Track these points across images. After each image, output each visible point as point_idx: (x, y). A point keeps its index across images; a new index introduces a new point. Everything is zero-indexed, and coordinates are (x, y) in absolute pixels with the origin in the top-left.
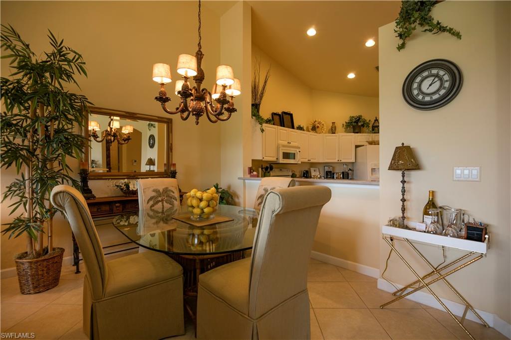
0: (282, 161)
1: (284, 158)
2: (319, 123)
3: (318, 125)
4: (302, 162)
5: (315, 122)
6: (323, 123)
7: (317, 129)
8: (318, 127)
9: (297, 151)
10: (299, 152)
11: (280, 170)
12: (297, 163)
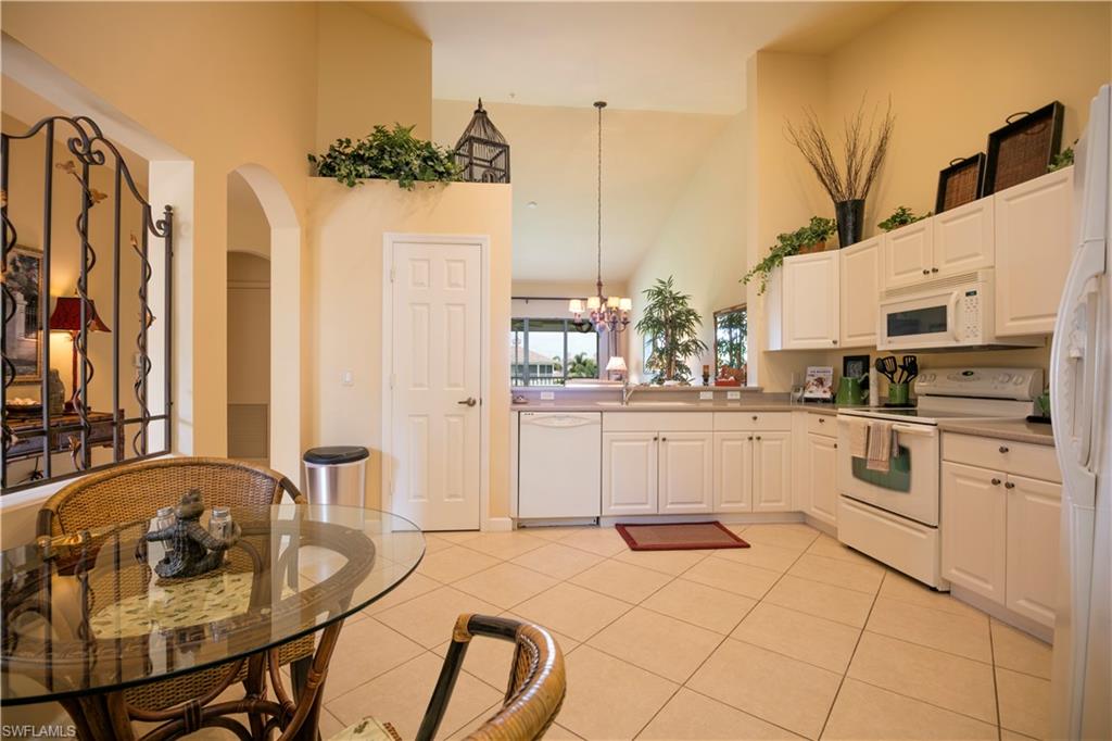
0: (883, 342)
9: (958, 292)
10: (968, 294)
11: (965, 374)
12: (953, 344)
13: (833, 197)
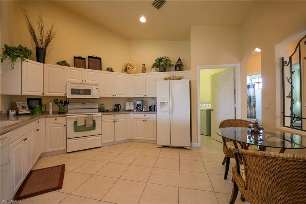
0: (70, 96)
1: (72, 93)
2: (131, 65)
3: (129, 67)
4: (100, 97)
5: (127, 65)
6: (134, 65)
7: (128, 70)
8: (129, 68)
9: (94, 88)
10: (96, 88)
11: (83, 104)
12: (92, 98)
13: (37, 45)
